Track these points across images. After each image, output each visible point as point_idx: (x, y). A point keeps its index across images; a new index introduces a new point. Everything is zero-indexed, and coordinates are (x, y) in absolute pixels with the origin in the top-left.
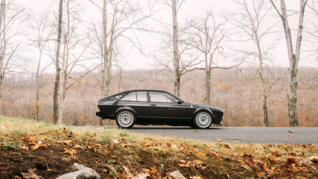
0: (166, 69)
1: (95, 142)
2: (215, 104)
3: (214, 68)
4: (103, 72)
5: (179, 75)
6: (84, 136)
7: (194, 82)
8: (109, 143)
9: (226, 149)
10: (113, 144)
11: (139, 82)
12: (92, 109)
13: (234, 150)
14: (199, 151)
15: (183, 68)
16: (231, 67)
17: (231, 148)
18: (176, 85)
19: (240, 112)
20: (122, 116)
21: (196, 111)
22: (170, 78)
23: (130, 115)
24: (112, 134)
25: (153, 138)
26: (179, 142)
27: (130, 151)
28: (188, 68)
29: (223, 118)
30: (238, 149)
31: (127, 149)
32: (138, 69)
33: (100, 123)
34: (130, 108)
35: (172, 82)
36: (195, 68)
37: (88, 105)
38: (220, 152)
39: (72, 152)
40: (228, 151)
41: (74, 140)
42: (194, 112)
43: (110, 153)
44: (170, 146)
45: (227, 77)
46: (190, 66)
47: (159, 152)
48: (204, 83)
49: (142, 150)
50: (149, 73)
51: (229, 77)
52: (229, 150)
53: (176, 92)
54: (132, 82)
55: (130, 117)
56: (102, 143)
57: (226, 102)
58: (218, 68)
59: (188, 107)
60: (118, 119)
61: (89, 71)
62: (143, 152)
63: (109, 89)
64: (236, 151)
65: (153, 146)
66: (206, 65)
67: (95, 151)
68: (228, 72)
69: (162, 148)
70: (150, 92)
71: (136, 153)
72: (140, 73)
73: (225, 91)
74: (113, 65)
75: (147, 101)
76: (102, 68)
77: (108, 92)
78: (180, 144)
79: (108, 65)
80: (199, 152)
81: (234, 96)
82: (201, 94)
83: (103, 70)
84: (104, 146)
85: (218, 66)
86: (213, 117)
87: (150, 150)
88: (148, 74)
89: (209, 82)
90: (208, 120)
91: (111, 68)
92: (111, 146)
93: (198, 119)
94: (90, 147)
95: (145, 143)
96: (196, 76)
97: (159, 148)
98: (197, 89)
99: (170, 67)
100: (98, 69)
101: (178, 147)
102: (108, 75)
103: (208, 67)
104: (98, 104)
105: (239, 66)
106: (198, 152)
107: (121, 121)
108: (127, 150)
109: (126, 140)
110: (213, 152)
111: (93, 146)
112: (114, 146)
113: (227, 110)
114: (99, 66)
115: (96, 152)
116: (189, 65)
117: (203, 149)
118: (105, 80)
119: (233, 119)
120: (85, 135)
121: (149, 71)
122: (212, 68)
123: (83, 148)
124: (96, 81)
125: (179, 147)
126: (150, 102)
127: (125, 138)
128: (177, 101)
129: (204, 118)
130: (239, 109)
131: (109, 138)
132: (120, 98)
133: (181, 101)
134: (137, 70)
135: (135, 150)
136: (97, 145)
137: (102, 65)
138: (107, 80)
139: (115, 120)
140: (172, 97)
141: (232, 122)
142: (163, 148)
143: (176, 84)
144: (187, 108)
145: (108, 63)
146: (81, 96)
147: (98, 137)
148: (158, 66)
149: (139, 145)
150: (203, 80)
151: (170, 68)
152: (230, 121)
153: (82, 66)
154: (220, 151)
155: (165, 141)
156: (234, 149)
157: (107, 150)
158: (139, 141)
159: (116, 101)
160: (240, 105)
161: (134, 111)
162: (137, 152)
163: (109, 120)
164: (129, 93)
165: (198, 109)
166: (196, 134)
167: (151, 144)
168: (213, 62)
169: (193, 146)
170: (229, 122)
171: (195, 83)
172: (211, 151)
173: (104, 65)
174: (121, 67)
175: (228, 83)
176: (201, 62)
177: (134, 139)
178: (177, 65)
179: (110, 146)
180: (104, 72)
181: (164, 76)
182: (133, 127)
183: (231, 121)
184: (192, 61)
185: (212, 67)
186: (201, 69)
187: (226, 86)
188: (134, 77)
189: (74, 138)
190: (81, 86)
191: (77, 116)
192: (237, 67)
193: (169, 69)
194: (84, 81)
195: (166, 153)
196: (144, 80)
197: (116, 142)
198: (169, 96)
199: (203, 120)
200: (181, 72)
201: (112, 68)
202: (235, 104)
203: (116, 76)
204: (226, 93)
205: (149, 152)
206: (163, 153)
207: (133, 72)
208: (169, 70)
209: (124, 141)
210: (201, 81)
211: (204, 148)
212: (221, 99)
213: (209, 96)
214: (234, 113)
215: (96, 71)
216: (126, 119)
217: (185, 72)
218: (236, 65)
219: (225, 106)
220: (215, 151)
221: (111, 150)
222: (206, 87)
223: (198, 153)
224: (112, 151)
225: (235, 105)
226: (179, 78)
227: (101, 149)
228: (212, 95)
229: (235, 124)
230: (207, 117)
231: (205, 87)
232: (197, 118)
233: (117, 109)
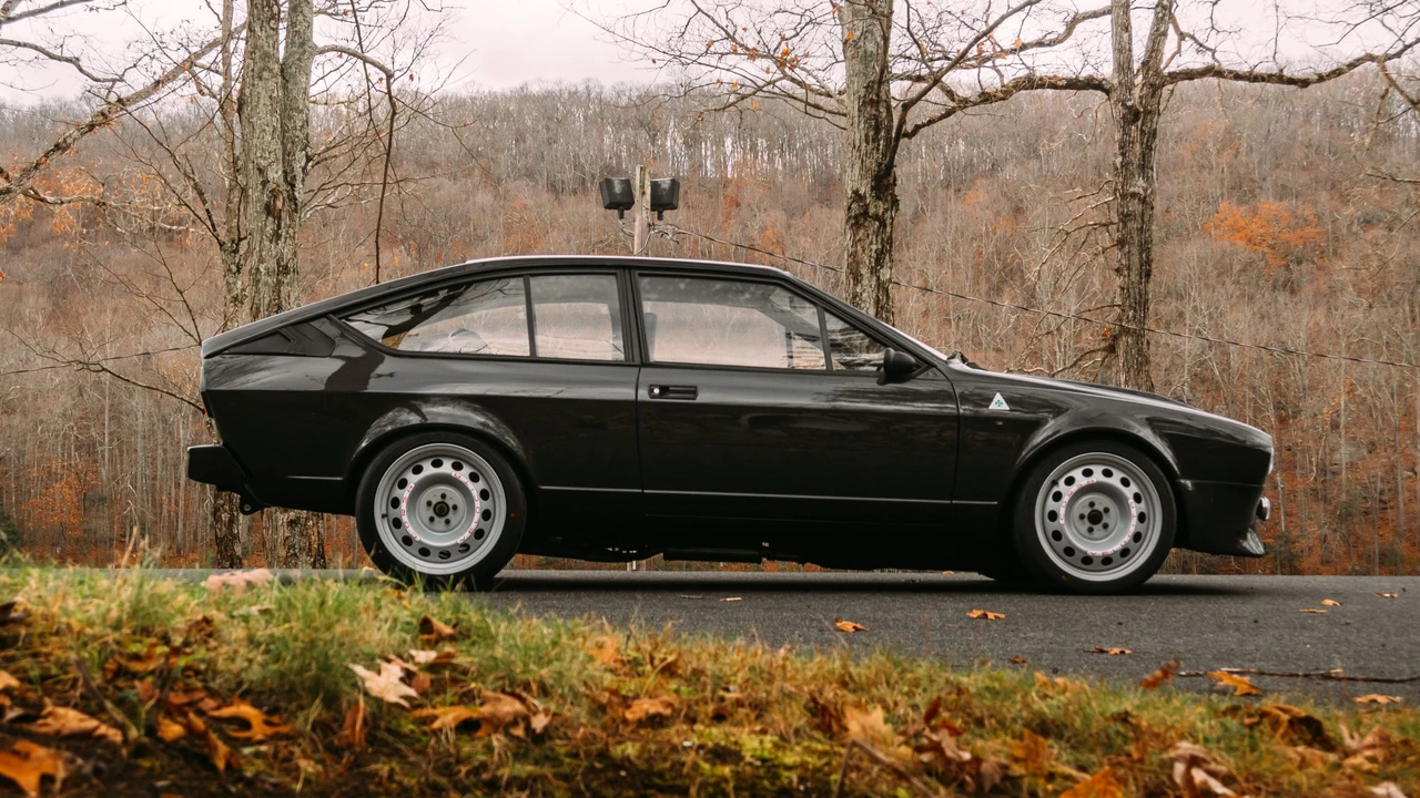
0: (772, 83)
1: (207, 688)
2: (1192, 389)
3: (1190, 75)
4: (240, 110)
5: (888, 139)
6: (117, 635)
7: (1010, 199)
8: (332, 701)
9: (1301, 749)
10: (362, 704)
11: (546, 197)
12: (141, 424)
13: (1372, 760)
14: (1082, 768)
15: (919, 79)
16: (1337, 73)
17: (1348, 742)
18: (858, 220)
19: (1406, 456)
20: (413, 479)
21: (1040, 437)
22: (804, 165)
23: (474, 477)
24: (347, 621)
25: (686, 658)
26: (910, 695)
27: (501, 765)
28: (963, 81)
29: (1266, 503)
30: (1402, 750)
31: (479, 745)
32: (535, 89)
33: (219, 541)
34: (475, 419)
35: (826, 200)
36: (1024, 73)
37: (113, 395)
38: (1258, 777)
39: (28, 765)
40: (1320, 768)
41: (34, 673)
42: (1021, 446)
43: (340, 775)
44: (835, 727)
45: (1298, 154)
46: (982, 60)
47: (748, 769)
48: (1095, 205)
49: (603, 755)
50: (626, 124)
51: (1313, 157)
52: (1332, 757)
53: (865, 282)
54: (483, 198)
55: (475, 494)
56: (277, 697)
57: (1283, 370)
58: (1219, 73)
59: (965, 409)
60: (380, 507)
61: (113, 98)
62: (610, 775)
63: (287, 253)
64: (1392, 768)
65: (692, 720)
66: (1123, 50)
67: (221, 764)
68: (1308, 115)
69: (769, 740)
70: (645, 282)
71: (555, 782)
72: (550, 119)
73: (1283, 275)
74: (322, 52)
75: (621, 356)
76: (226, 74)
77: (279, 283)
78: (915, 707)
79: (281, 54)
80: (1074, 773)
81: (1358, 315)
82: (1073, 300)
83: (242, 91)
84: (286, 722)
85: (1227, 61)
86: (1179, 490)
87: (674, 757)
88: (618, 125)
89: (1143, 201)
90: (1134, 521)
91: (308, 75)
92: (348, 721)
93: (1051, 505)
94: (172, 730)
95: (625, 698)
96: (1032, 151)
97: (745, 736)
98: (1041, 259)
99: (811, 64)
100: (193, 84)
101: (903, 733)
102: (284, 131)
103: (1136, 66)
104: (207, 383)
105: (1404, 57)
106: (1067, 777)
107: (397, 523)
108: (482, 758)
109: (465, 672)
110: (1199, 775)
111: (199, 723)
112: (372, 723)
113: (1294, 435)
114: (206, 60)
115: (228, 766)
116: (974, 51)
117: (1109, 746)
118: (255, 179)
119: (1345, 516)
120: (126, 631)
121: (624, 101)
122: (1175, 77)
123: (115, 735)
124: (179, 189)
125: (911, 731)
126: (646, 364)
127: (462, 660)
128: (877, 356)
129: (1102, 502)
130: (1399, 429)
131: (327, 657)
132: (393, 331)
133: (912, 359)
134: (524, 98)
135: (547, 758)
136: (226, 712)
137: (225, 50)
138: (275, 174)
139: (353, 520)
140: (834, 324)
141: (1335, 544)
142: (776, 739)
143: (865, 214)
144: (958, 418)
145: (282, 34)
146: (52, 317)
147: (235, 646)
148: (713, 60)
149: (581, 713)
150: (1093, 183)
151: (810, 81)
152: (1313, 530)
153: (52, 57)
154: (1255, 769)
155: (789, 687)
156: (1369, 753)
157: (317, 756)
158: (575, 682)
159: (357, 352)
160: (1400, 393)
161: (512, 441)
162: (566, 769)
163: (292, 514)
164: (469, 285)
165: (1051, 423)
166: (1039, 635)
167: (677, 705)
168: (1177, 28)
169: (1027, 725)
170: (1311, 542)
171: (1018, 210)
172: (1180, 768)
173: (249, 54)
174: (389, 66)
175: (1308, 212)
176: (1080, 27)
177: (532, 667)
178: (871, 47)
179: (340, 721)
180: (247, 110)
181: (754, 148)
182: (504, 573)
183: (1325, 530)
184: (1003, 18)
185: (1173, 68)
186: (1074, 84)
187: (1286, 236)
188: (502, 157)
189: (35, 655)
190: (47, 228)
191: (18, 487)
192: (1384, 69)
193: (801, 84)
194: (72, 184)
195: (802, 780)
196: (583, 182)
197: (387, 683)
198: (808, 315)
199: (1095, 518)
200: (906, 107)
201: (313, 78)
202: (1365, 385)
203: (344, 148)
204: (1282, 297)
205: (661, 775)
206: (776, 777)
207: (489, 111)
208: (800, 92)
209: (454, 681)
210: (1071, 186)
211: (1119, 741)
212: (1245, 342)
213: (1142, 322)
214: (1352, 466)
215: (177, 102)
216: (442, 510)
217: (936, 112)
218: (1378, 52)
219: (1279, 407)
220: (1213, 766)
221: (346, 754)
222: (1121, 243)
223: (1069, 784)
224: (356, 764)
225: (1360, 391)
226: (891, 166)
227: (263, 748)
228: (1167, 308)
229: (1360, 557)
230: (1129, 492)
231: (1105, 239)
232: (1043, 503)
233: (368, 427)
